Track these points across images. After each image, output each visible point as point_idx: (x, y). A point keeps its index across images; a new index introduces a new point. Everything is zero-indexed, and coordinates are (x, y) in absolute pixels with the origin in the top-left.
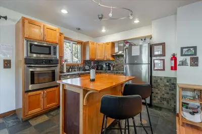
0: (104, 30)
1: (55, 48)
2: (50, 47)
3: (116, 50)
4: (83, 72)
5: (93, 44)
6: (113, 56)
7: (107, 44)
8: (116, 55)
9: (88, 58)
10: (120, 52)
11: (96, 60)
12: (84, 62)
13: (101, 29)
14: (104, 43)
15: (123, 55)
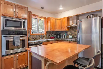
0: (61, 8)
1: (24, 22)
2: (20, 22)
3: (71, 23)
4: (46, 40)
5: (53, 19)
6: (68, 28)
7: (64, 18)
8: (70, 27)
9: (49, 30)
10: (74, 25)
11: (55, 31)
12: (46, 32)
13: (59, 7)
14: (61, 18)
15: (77, 27)
